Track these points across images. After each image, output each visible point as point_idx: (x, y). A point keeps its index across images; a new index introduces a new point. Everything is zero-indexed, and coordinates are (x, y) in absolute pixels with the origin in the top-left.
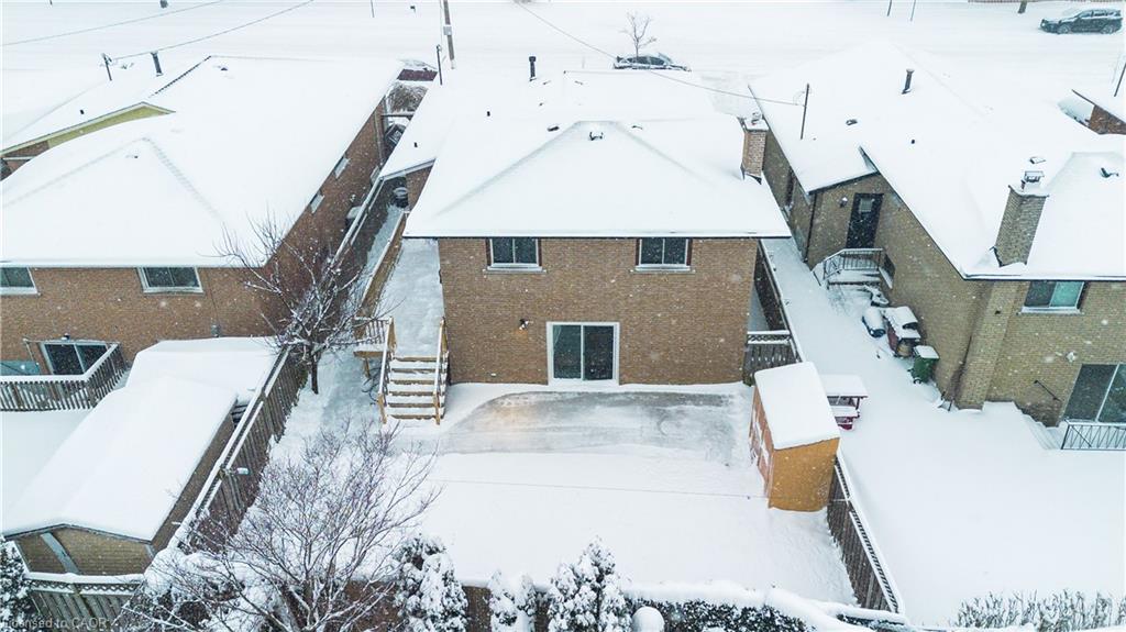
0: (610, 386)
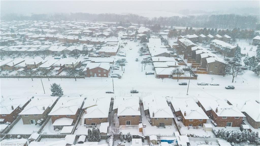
0: (130, 125)
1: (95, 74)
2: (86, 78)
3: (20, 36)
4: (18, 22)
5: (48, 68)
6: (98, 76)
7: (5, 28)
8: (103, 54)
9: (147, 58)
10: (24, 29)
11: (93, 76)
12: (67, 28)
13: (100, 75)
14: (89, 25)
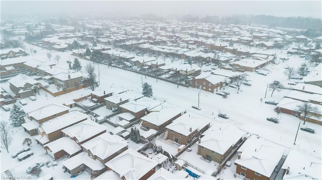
0: (178, 144)
1: (201, 86)
2: (190, 88)
3: (176, 38)
4: (188, 24)
5: (165, 70)
6: (202, 89)
7: (171, 29)
8: (238, 68)
9: (295, 83)
10: (185, 31)
11: (198, 88)
12: (228, 33)
13: (204, 88)
14: (260, 31)
